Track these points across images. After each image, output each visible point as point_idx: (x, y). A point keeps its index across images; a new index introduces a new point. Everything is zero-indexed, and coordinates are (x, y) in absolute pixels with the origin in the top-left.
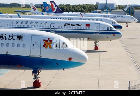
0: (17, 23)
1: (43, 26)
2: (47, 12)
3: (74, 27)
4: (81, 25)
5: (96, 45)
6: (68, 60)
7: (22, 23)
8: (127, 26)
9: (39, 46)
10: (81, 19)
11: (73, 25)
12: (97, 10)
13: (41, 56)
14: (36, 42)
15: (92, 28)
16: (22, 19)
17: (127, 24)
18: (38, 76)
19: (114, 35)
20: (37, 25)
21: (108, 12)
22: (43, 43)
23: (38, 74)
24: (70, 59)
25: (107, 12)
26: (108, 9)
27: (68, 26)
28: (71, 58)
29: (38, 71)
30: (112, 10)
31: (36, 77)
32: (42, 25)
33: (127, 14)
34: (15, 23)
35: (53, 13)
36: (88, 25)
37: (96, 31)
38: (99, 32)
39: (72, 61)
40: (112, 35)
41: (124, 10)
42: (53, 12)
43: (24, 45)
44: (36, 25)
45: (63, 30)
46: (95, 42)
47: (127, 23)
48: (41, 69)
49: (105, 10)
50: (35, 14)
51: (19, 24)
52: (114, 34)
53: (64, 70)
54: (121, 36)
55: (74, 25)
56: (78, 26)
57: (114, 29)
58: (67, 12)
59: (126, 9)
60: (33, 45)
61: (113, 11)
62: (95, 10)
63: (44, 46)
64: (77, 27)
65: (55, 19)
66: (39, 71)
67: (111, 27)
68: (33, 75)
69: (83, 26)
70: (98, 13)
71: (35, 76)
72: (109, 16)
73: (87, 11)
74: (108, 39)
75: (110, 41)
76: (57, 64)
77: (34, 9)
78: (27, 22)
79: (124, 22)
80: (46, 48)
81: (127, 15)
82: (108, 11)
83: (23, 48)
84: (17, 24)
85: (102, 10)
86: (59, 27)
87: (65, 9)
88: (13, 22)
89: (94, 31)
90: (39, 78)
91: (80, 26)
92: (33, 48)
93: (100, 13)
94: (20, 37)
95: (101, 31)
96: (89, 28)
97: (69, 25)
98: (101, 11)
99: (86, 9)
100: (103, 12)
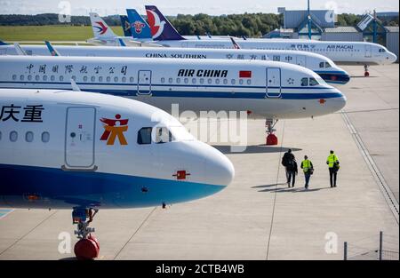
0: (42, 69)
1: (116, 78)
2: (138, 36)
3: (206, 79)
4: (225, 73)
5: (270, 129)
6: (175, 179)
7: (55, 69)
8: (367, 74)
9: (88, 138)
10: (229, 56)
11: (203, 74)
12: (282, 30)
13: (96, 168)
14: (80, 127)
15: (257, 81)
16: (60, 58)
17: (366, 67)
18: (90, 226)
19: (322, 102)
20: (99, 75)
21: (313, 34)
22: (101, 128)
23: (91, 220)
24: (182, 174)
25: (309, 35)
26: (313, 26)
27: (190, 78)
28: (184, 172)
29: (90, 212)
30: (323, 28)
31: (82, 229)
32: (112, 76)
33: (368, 41)
34: (36, 70)
35: (154, 40)
36: (245, 74)
37: (270, 91)
38: (277, 94)
39: (188, 179)
40: (317, 101)
41: (357, 28)
42: (154, 37)
43: (45, 136)
44: (97, 76)
45: (174, 89)
46: (269, 123)
47: (366, 64)
48: (98, 204)
49: (305, 30)
50: (104, 42)
51: (49, 72)
52: (323, 97)
53: (164, 206)
54: (343, 103)
55: (207, 73)
56: (216, 78)
57: (322, 83)
58: (196, 37)
59: (363, 26)
60: (73, 135)
61: (327, 30)
62: (277, 30)
63: (104, 137)
64: (214, 79)
65: (155, 56)
66: (93, 211)
67: (312, 79)
68: (74, 223)
69: (233, 76)
70: (284, 37)
71: (80, 227)
72: (313, 46)
73: (256, 34)
74: (304, 112)
75: (310, 119)
76: (144, 190)
77: (101, 30)
78: (69, 67)
79: (358, 63)
80: (111, 142)
81: (365, 43)
82: (312, 31)
83: (43, 143)
84: (41, 74)
85: (296, 30)
86: (162, 79)
87: (192, 29)
88: (31, 66)
89: (263, 91)
90: (93, 230)
91: (223, 78)
92: (73, 145)
93: (288, 37)
94: (34, 113)
95: (284, 91)
96: (249, 81)
97: (191, 73)
98: (292, 31)
99: (252, 26)
100: (297, 34)
